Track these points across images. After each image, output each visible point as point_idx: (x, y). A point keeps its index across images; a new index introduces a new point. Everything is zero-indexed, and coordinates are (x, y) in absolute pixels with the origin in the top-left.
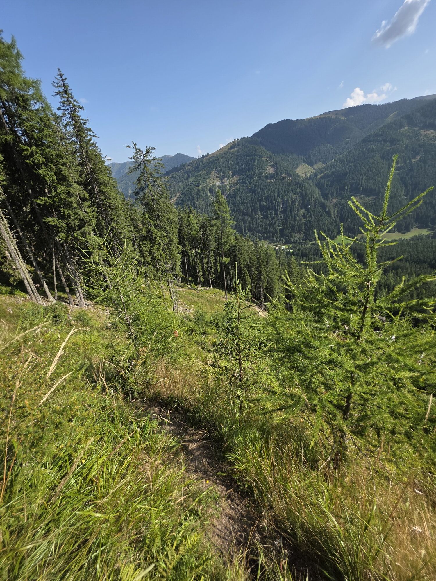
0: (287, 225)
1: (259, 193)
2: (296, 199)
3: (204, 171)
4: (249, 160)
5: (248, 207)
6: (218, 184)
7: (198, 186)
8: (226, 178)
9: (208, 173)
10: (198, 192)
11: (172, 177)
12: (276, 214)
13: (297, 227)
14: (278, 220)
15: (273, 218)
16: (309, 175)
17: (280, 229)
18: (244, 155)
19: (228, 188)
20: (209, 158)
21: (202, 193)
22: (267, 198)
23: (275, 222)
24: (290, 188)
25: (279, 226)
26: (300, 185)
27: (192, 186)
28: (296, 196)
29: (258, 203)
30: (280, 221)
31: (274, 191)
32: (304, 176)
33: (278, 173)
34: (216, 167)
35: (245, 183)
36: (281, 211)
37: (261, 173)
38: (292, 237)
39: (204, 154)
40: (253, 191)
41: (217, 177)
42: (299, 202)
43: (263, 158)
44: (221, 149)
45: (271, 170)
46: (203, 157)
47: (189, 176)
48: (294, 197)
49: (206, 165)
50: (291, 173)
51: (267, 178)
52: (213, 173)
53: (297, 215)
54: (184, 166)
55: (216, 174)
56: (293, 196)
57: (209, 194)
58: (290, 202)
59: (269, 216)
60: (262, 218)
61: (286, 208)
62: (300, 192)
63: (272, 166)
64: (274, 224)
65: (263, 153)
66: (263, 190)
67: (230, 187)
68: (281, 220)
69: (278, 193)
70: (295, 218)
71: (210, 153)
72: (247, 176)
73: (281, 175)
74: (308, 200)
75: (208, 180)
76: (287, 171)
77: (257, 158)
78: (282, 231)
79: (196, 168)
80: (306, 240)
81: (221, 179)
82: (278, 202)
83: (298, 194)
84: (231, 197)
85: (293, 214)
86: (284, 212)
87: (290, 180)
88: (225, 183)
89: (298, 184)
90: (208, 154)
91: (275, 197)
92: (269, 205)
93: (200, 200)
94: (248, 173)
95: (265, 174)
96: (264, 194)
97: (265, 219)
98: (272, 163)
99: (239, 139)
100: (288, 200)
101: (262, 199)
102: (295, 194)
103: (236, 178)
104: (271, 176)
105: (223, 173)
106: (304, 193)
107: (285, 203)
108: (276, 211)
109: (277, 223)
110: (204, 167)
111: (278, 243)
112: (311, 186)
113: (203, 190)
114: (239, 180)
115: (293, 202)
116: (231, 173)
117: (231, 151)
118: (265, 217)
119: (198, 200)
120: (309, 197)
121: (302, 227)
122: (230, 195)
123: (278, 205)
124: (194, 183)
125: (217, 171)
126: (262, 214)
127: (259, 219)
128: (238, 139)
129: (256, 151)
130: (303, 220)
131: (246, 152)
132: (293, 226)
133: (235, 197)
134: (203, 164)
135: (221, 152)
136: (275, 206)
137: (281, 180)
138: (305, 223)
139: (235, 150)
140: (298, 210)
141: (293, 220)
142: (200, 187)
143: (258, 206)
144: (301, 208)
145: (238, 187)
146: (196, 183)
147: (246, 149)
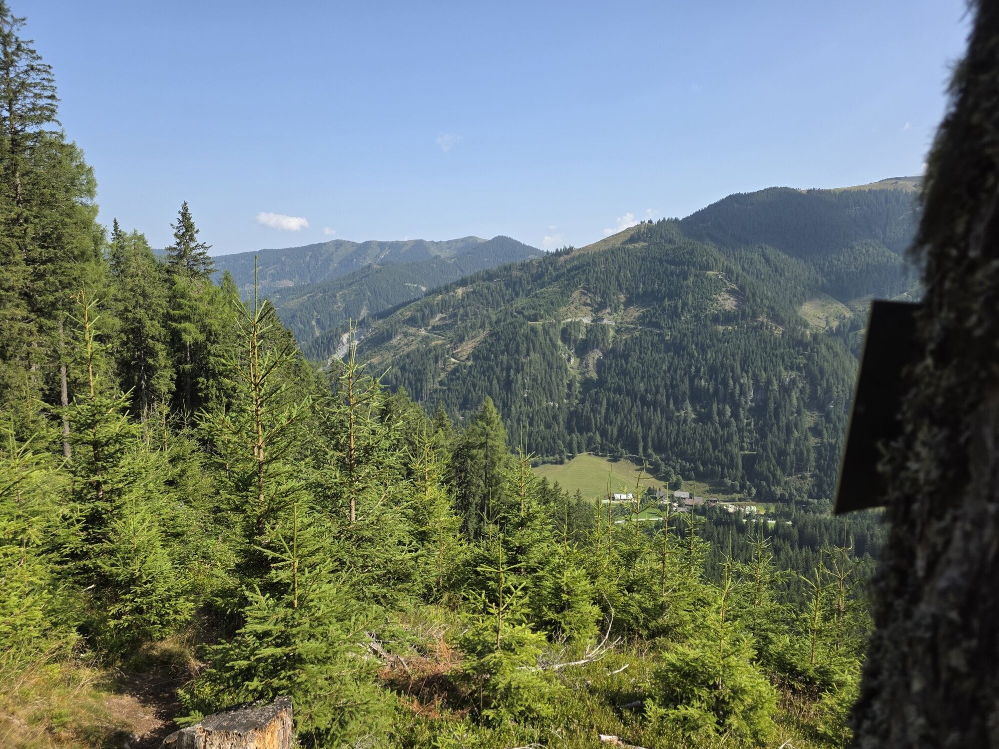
0: (764, 448)
1: (691, 355)
2: (793, 382)
3: (554, 288)
4: (672, 273)
5: (657, 388)
6: (587, 321)
7: (536, 320)
8: (608, 310)
9: (565, 293)
10: (532, 336)
11: (474, 292)
12: (735, 415)
13: (794, 458)
14: (740, 430)
15: (725, 425)
16: (835, 324)
17: (744, 457)
18: (661, 261)
19: (612, 333)
20: (573, 259)
21: (541, 339)
22: (713, 371)
23: (730, 436)
24: (778, 352)
25: (742, 449)
26: (805, 346)
27: (520, 318)
28: (794, 374)
29: (687, 381)
30: (745, 434)
31: (733, 355)
32: (823, 324)
33: (748, 310)
34: (587, 280)
35: (657, 325)
36: (751, 410)
37: (700, 308)
38: (778, 483)
39: (560, 247)
40: (677, 348)
41: (586, 304)
42: (801, 392)
43: (710, 273)
44: (604, 240)
45: (729, 304)
46: (558, 254)
47: (517, 295)
48: (787, 376)
49: (563, 274)
50: (782, 314)
51: (716, 319)
52: (576, 294)
53: (796, 427)
54: (508, 269)
55: (584, 298)
56: (784, 373)
57: (560, 343)
58: (776, 387)
59: (716, 418)
60: (694, 420)
61: (765, 402)
62: (806, 366)
63: (732, 292)
64: (729, 439)
65: (711, 260)
66: (703, 349)
67: (618, 331)
68: (750, 431)
69: (744, 363)
70: (789, 432)
71: (577, 246)
72: (664, 310)
73: (754, 316)
74: (828, 390)
75: (562, 310)
76: (773, 309)
77: (693, 269)
78: (749, 462)
79: (538, 278)
80: (819, 498)
81: (596, 311)
82: (741, 386)
83: (799, 369)
84: (615, 357)
85: (783, 421)
86: (759, 410)
87: (778, 331)
88: (605, 322)
89: (800, 344)
90: (571, 249)
91: (733, 371)
92: (716, 391)
93: (534, 356)
94: (666, 303)
95: (711, 311)
96: (705, 360)
97: (705, 423)
98: (734, 286)
99: (655, 222)
100: (769, 382)
101: (698, 370)
102: (792, 369)
103: (635, 312)
104: (727, 318)
105: (602, 297)
106: (815, 369)
107: (762, 389)
108: (735, 406)
109: (736, 439)
110: (557, 278)
111: (736, 496)
112: (836, 355)
113: (546, 332)
114: (642, 318)
115: (785, 390)
116: (622, 298)
117: (631, 246)
118: (704, 418)
119: (528, 354)
120: (831, 380)
121: (808, 460)
122: (613, 351)
123: (743, 393)
124: (526, 313)
125: (589, 290)
126: (695, 410)
127: (685, 421)
128: (650, 222)
129: (691, 253)
130: (813, 441)
131: (667, 255)
132: (782, 453)
133: (626, 357)
134: (555, 269)
135: (604, 248)
136: (732, 394)
137: (755, 329)
138: (818, 449)
139: (640, 245)
140: (799, 412)
141: (783, 436)
142: (538, 324)
143: (685, 386)
144: (808, 407)
145: (637, 334)
146: (532, 312)
147: (669, 246)
